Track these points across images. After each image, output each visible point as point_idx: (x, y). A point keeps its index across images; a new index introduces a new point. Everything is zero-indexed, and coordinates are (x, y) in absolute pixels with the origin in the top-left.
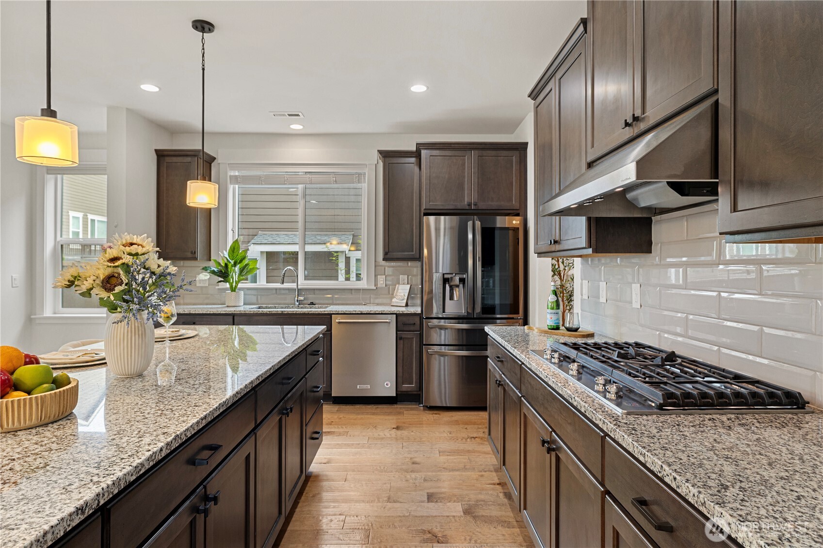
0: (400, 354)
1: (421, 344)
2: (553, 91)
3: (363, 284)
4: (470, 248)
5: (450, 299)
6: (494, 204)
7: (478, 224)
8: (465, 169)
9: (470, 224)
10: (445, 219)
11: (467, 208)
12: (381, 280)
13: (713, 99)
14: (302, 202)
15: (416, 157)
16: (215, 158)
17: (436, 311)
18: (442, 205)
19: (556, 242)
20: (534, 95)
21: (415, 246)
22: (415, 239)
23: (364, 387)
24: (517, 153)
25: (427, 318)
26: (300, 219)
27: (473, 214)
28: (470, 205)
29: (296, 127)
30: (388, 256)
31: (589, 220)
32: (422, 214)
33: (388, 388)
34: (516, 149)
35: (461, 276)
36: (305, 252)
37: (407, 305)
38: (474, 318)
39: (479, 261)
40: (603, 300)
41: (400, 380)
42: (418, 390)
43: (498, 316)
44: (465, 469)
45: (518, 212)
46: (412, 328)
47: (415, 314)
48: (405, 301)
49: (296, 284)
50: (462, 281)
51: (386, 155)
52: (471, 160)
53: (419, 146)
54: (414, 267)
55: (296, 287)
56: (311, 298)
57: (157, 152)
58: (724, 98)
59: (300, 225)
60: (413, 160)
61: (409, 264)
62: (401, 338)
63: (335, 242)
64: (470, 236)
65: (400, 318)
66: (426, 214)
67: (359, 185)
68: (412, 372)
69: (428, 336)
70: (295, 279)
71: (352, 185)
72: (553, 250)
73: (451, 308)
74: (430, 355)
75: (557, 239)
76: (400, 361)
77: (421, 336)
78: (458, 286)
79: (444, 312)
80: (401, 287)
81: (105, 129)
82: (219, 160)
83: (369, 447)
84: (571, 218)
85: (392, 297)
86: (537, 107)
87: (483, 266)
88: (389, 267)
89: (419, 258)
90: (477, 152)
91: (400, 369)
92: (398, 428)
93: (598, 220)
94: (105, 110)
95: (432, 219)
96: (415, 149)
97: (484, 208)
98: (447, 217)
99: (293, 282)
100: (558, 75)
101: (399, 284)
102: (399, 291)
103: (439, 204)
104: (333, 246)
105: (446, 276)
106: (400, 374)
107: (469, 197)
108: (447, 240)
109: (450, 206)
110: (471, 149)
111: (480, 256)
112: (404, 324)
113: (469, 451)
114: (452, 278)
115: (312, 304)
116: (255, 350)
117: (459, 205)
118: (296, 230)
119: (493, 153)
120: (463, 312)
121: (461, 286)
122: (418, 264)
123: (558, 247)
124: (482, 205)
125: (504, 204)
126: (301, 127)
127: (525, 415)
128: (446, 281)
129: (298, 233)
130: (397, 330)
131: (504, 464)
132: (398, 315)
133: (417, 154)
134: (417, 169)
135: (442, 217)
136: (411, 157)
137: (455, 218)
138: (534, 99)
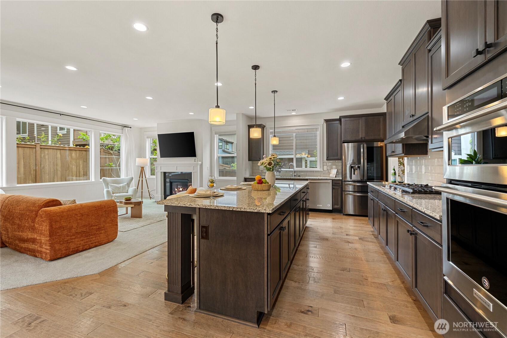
0: (334, 195)
1: (342, 191)
2: (392, 100)
3: (318, 169)
4: (362, 155)
5: (354, 174)
6: (372, 138)
7: (365, 145)
8: (359, 124)
9: (362, 146)
10: (351, 144)
11: (361, 139)
12: (325, 168)
13: (427, 115)
14: (295, 140)
15: (339, 121)
16: (265, 126)
17: (348, 179)
18: (350, 139)
19: (393, 152)
20: (386, 99)
21: (339, 154)
22: (339, 152)
23: (320, 206)
24: (382, 117)
25: (344, 181)
26: (294, 144)
27: (363, 142)
28: (362, 138)
29: (294, 113)
30: (328, 159)
31: (403, 145)
32: (342, 143)
33: (329, 207)
34: (382, 115)
35: (358, 165)
36: (296, 158)
37: (336, 177)
38: (364, 182)
39: (366, 159)
40: (414, 172)
41: (334, 204)
42: (341, 208)
43: (375, 181)
44: (360, 230)
45: (383, 140)
46: (338, 185)
47: (339, 180)
48: (335, 175)
49: (293, 169)
50: (359, 167)
51: (327, 121)
52: (362, 122)
53: (341, 117)
54: (339, 163)
55: (293, 170)
56: (299, 174)
57: (248, 125)
58: (430, 114)
59: (294, 147)
60: (338, 122)
61: (336, 161)
62: (334, 189)
63: (303, 154)
64: (362, 150)
65: (333, 181)
66: (344, 143)
67: (316, 132)
68: (338, 201)
69: (345, 188)
70: (293, 167)
71: (313, 133)
72: (393, 154)
73: (354, 177)
74: (345, 195)
75: (394, 151)
76: (334, 197)
77: (342, 188)
78: (357, 169)
79: (351, 179)
80: (333, 170)
81: (236, 119)
82: (267, 126)
83: (324, 223)
84: (398, 144)
85: (329, 174)
86: (387, 104)
87: (367, 162)
88: (328, 163)
89: (341, 159)
90: (365, 117)
91: (334, 200)
92: (333, 219)
93: (406, 144)
94: (236, 114)
95: (346, 144)
96: (339, 118)
97: (368, 139)
98: (352, 143)
99: (292, 168)
100: (394, 94)
101: (332, 169)
102: (333, 172)
103: (349, 138)
104: (303, 155)
105: (352, 166)
106: (334, 202)
107: (361, 135)
108: (352, 152)
109: (353, 139)
110: (362, 117)
111: (366, 158)
112: (335, 183)
113: (361, 227)
114: (354, 166)
115: (299, 176)
116: (279, 192)
117: (357, 139)
118: (292, 149)
119: (372, 117)
120: (359, 179)
121: (358, 169)
122: (340, 161)
123: (394, 154)
124: (367, 138)
125: (377, 137)
126: (295, 113)
127: (379, 205)
128: (352, 167)
129: (293, 150)
130: (332, 185)
131: (374, 226)
132: (333, 180)
133: (340, 120)
134: (339, 125)
135: (350, 144)
136: (337, 121)
137: (356, 144)
138: (387, 100)
